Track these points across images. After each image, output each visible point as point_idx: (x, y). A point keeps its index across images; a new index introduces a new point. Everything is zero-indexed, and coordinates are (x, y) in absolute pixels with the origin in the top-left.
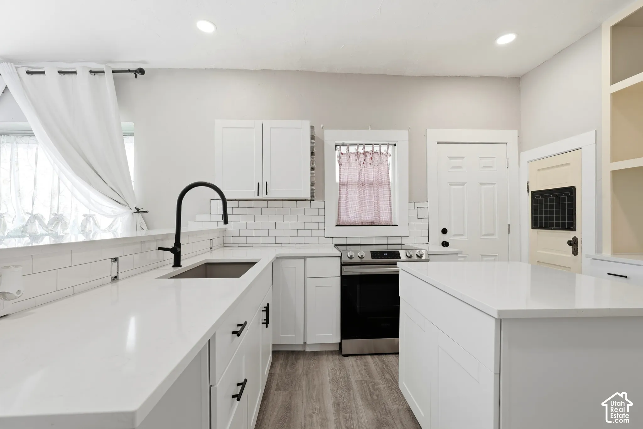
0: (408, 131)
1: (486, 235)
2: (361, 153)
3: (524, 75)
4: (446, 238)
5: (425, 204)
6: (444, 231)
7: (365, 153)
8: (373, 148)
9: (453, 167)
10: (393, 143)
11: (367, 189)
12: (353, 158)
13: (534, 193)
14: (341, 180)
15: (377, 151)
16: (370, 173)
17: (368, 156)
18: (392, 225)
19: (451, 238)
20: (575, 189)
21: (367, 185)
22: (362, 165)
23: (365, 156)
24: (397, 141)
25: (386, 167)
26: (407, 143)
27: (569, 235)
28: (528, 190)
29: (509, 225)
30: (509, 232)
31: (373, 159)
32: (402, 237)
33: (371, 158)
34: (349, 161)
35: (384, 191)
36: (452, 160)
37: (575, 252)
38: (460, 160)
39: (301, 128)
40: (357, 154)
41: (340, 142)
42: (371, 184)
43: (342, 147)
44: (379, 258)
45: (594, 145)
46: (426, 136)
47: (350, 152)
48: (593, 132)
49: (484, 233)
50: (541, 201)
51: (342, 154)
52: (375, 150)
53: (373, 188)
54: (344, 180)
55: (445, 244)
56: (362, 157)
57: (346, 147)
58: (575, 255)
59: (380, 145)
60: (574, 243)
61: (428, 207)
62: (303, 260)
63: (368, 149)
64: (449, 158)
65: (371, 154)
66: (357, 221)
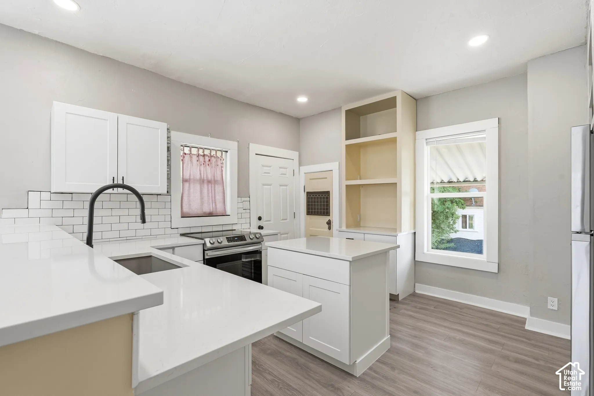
0: (237, 143)
1: (283, 220)
2: (201, 155)
3: (302, 118)
4: (261, 223)
5: (248, 199)
6: (260, 218)
7: (204, 156)
8: (211, 152)
9: (265, 173)
10: (226, 150)
11: (205, 186)
12: (195, 158)
13: (308, 193)
14: (184, 177)
15: (214, 155)
16: (208, 172)
17: (207, 159)
18: (226, 215)
19: (264, 223)
20: (330, 193)
21: (206, 181)
22: (202, 165)
23: (204, 159)
24: (230, 149)
25: (221, 169)
26: (237, 151)
27: (326, 219)
28: (304, 191)
29: (294, 213)
30: (294, 218)
31: (211, 161)
32: (232, 224)
33: (209, 160)
34: (191, 161)
35: (219, 188)
36: (265, 168)
37: (330, 228)
38: (269, 168)
39: (159, 129)
40: (198, 156)
41: (184, 144)
42: (209, 182)
43: (185, 148)
44: (233, 242)
45: (338, 170)
46: (248, 148)
47: (192, 153)
48: (338, 163)
49: (282, 219)
50: (312, 198)
51: (185, 154)
52: (212, 154)
53: (210, 185)
54: (187, 176)
55: (261, 228)
56: (201, 158)
57: (188, 148)
58: (329, 230)
59: (216, 151)
60: (329, 223)
61: (250, 201)
62: (171, 250)
63: (207, 152)
64: (262, 166)
65: (209, 157)
66: (199, 212)
